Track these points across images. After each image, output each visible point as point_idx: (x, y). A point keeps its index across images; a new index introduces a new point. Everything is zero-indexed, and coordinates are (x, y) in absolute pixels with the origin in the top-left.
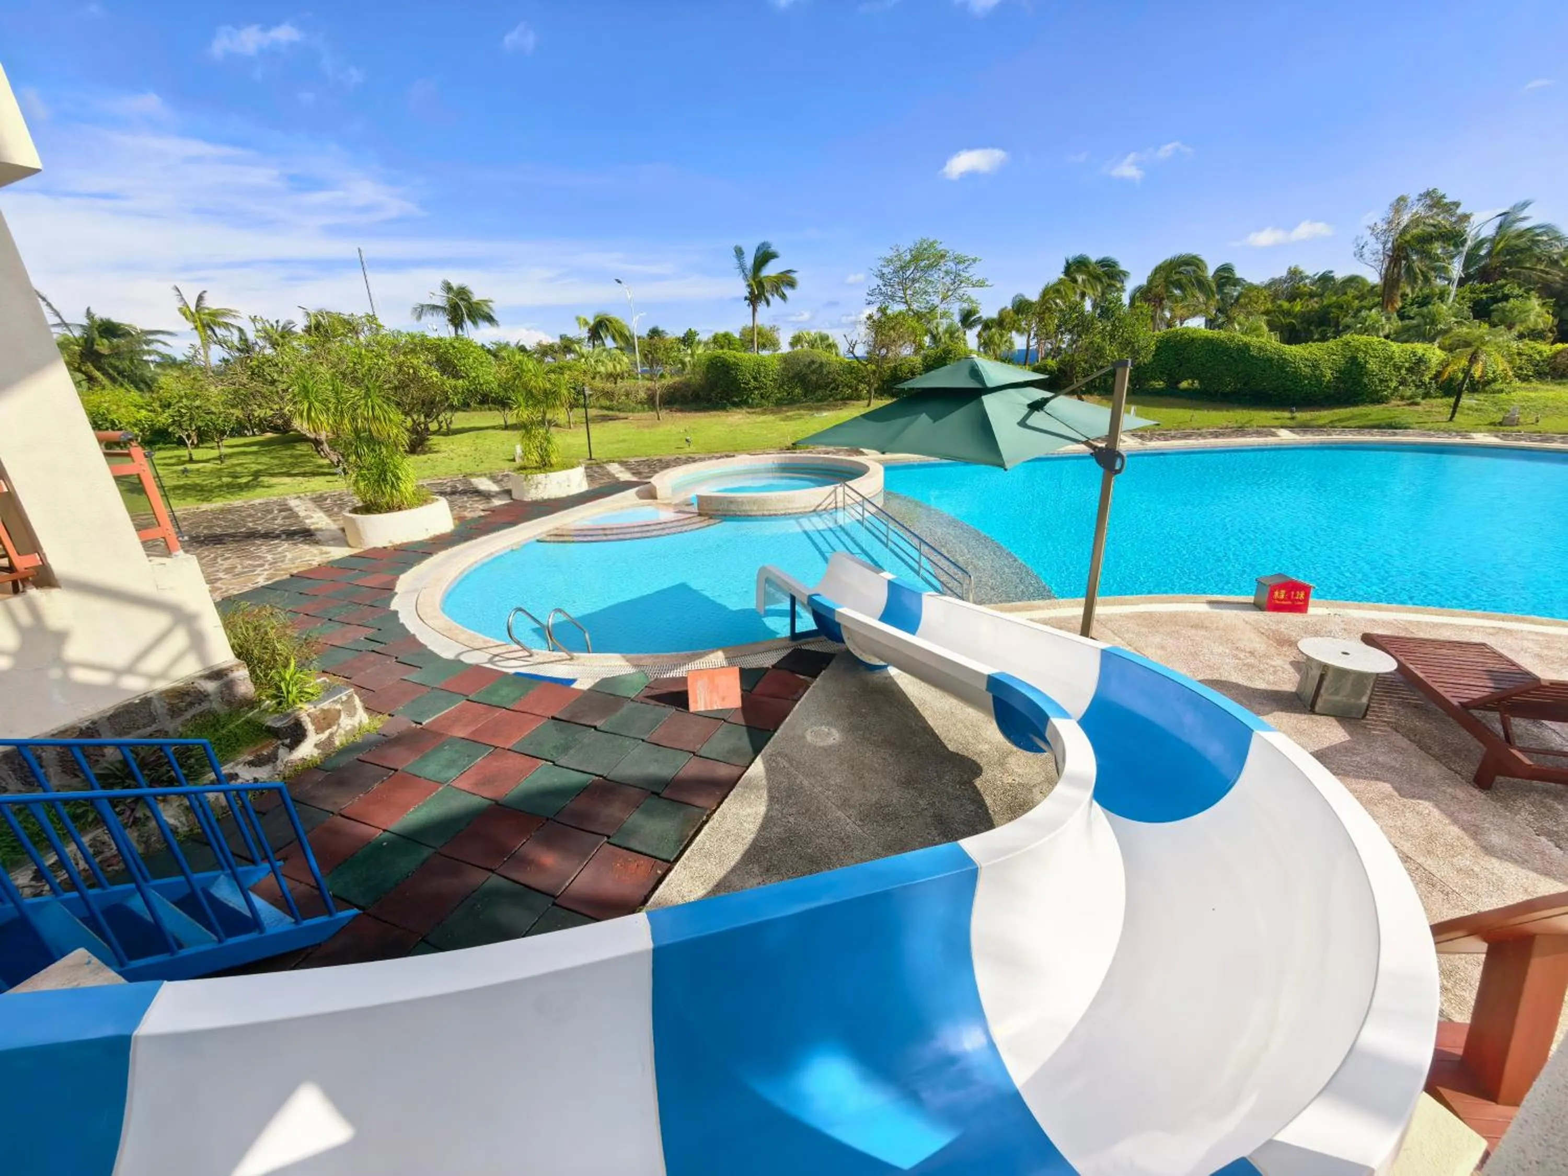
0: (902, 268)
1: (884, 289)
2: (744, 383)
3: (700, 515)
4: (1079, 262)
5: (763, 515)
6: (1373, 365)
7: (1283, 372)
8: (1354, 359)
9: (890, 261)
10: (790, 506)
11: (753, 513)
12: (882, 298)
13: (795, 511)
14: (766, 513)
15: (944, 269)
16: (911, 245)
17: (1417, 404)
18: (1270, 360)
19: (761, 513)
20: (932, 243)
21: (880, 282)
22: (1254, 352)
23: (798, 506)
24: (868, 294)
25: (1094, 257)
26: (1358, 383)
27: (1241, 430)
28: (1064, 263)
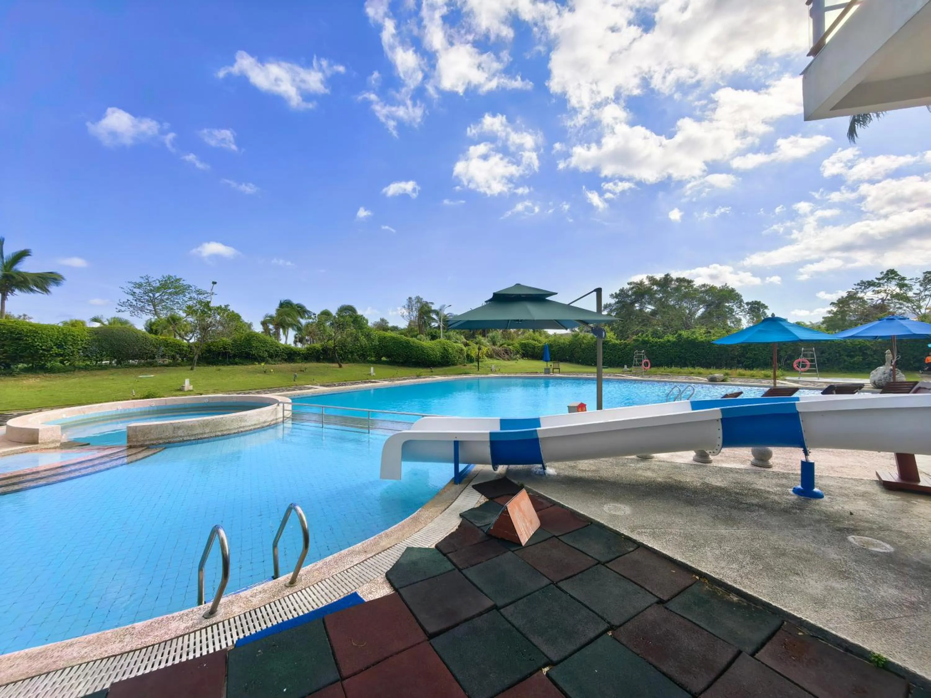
0: (151, 291)
1: (134, 303)
2: (43, 350)
3: (130, 447)
4: (287, 303)
5: (216, 436)
6: (451, 351)
7: (423, 352)
8: (444, 348)
9: (140, 286)
10: (243, 424)
11: (206, 436)
12: (132, 309)
13: (247, 429)
14: (219, 433)
15: (188, 296)
16: (160, 278)
17: (465, 365)
18: (418, 347)
19: (214, 434)
20: (178, 279)
21: (131, 298)
22: (412, 344)
23: (248, 424)
24: (119, 305)
25: (295, 301)
26: (447, 357)
27: (418, 376)
28: (279, 302)
